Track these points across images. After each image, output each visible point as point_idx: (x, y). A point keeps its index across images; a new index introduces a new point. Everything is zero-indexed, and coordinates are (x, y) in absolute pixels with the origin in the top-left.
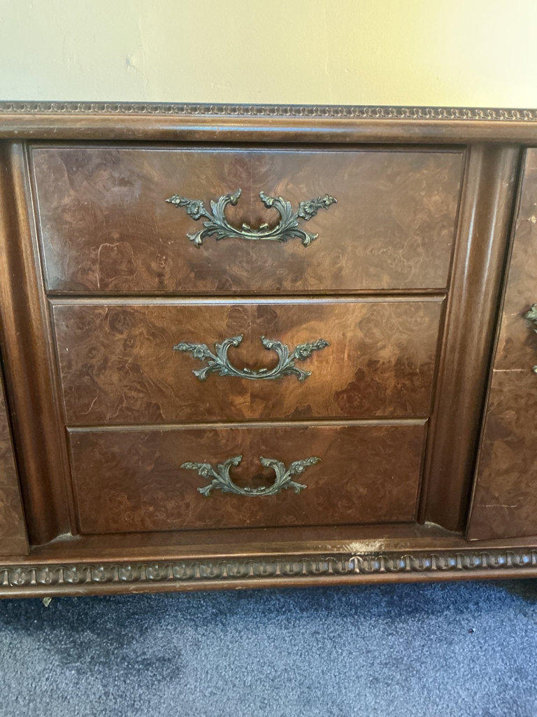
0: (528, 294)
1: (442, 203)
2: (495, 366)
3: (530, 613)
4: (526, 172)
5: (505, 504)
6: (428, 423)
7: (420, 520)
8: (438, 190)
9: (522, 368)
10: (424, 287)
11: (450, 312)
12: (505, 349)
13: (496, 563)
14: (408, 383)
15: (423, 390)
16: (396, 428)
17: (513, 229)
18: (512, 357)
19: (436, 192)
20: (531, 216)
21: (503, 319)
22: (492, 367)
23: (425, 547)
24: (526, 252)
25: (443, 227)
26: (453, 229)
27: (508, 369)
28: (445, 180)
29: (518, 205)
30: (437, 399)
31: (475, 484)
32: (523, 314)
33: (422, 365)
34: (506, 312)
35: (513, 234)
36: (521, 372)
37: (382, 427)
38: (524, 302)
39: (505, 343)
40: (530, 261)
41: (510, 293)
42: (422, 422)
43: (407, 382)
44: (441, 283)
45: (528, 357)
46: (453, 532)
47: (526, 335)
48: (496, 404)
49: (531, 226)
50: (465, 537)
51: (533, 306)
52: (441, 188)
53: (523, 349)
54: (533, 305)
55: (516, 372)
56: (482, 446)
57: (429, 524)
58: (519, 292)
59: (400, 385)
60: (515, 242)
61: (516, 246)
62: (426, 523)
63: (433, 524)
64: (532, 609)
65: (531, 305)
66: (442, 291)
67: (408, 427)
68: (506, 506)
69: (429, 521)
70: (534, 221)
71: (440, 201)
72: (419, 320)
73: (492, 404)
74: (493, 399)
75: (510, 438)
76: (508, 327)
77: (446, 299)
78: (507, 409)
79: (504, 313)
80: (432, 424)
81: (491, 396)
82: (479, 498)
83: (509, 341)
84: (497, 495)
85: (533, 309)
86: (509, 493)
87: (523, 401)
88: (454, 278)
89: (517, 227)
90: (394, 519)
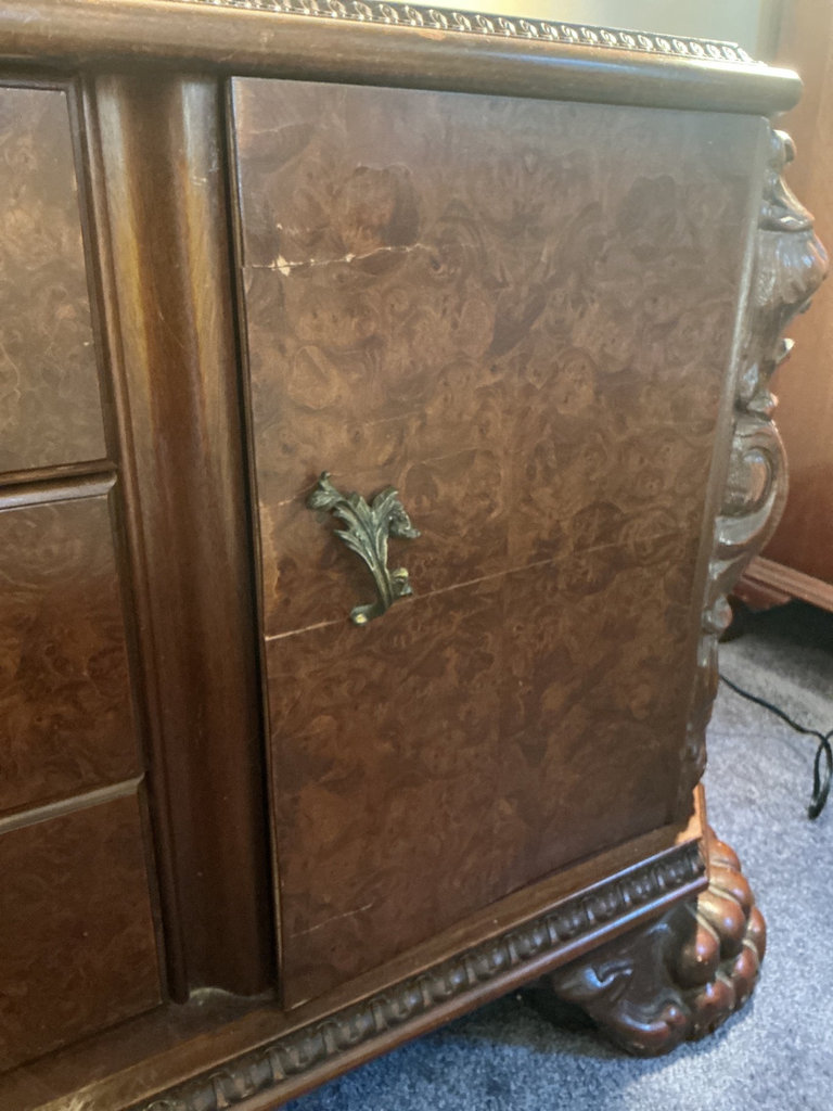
0: (307, 451)
1: (38, 231)
2: (266, 629)
3: (438, 1067)
4: (239, 140)
5: (348, 910)
6: (148, 784)
7: (176, 993)
8: (16, 195)
9: (328, 620)
10: (44, 463)
11: (139, 515)
12: (281, 585)
13: (352, 1036)
14: (66, 710)
15: (110, 716)
16: (64, 821)
17: (239, 294)
18: (301, 600)
19: (13, 201)
20: (272, 258)
21: (262, 518)
22: (261, 632)
23: (193, 1067)
24: (282, 349)
25: (57, 297)
26: (85, 301)
27: (297, 627)
28: (31, 167)
29: (238, 231)
30: (155, 725)
31: (277, 892)
32: (306, 499)
33: (93, 659)
34: (264, 500)
35: (241, 305)
36: (326, 628)
37: (24, 831)
38: (301, 471)
39: (278, 573)
40: (296, 372)
41: (265, 454)
42: (129, 787)
43: (63, 709)
44: (92, 448)
45: (336, 591)
46: (253, 998)
47: (321, 544)
48: (286, 712)
49: (281, 285)
50: (278, 1003)
51: (323, 477)
52: (24, 189)
53: (319, 578)
54: (324, 474)
55: (317, 630)
56: (276, 811)
57: (200, 994)
58: (286, 449)
59: (45, 723)
60: (250, 325)
61: (255, 335)
62: (194, 993)
63: (208, 990)
64: (439, 1057)
65: (319, 474)
66: (102, 467)
67: (95, 809)
68: (351, 913)
69: (199, 986)
70: (286, 271)
71: (31, 226)
72: (55, 548)
73: (279, 713)
74: (278, 704)
75: (330, 775)
76: (278, 532)
77: (120, 485)
78: (314, 715)
79: (261, 504)
80: (158, 781)
81: (271, 695)
82: (290, 922)
83: (285, 564)
84: (327, 900)
85: (324, 484)
86: (353, 885)
87: (343, 690)
88: (129, 428)
89: (247, 289)
90: (113, 1018)
